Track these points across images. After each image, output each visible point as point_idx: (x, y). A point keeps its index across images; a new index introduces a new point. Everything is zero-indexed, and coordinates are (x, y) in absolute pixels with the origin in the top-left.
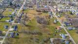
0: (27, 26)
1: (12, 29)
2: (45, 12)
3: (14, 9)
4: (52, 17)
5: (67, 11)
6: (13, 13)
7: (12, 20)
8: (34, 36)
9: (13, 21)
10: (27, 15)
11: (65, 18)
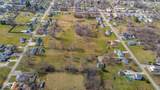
0: (58, 39)
1: (32, 44)
2: (90, 18)
3: (34, 13)
4: (102, 26)
5: (129, 16)
6: (33, 19)
7: (32, 30)
8: (70, 53)
9: (34, 32)
10: (59, 23)
11: (125, 28)
